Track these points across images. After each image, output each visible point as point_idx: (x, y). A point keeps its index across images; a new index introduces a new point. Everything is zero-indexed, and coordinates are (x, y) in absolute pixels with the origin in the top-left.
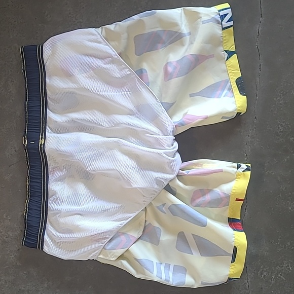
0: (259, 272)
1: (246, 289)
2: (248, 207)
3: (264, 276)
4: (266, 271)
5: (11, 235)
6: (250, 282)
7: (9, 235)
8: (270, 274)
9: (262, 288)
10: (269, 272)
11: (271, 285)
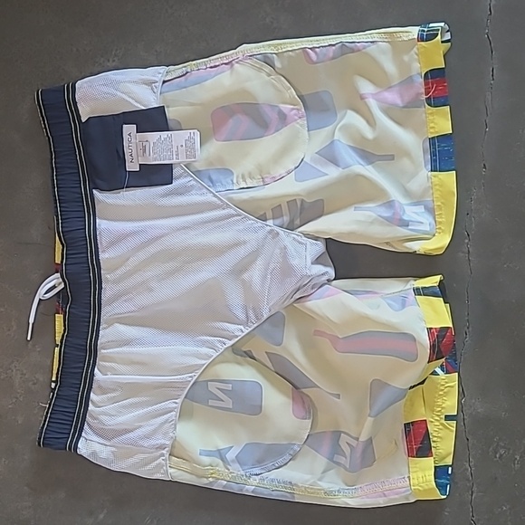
0: (491, 449)
1: (468, 480)
2: (470, 329)
3: (501, 455)
4: (503, 447)
5: (41, 379)
6: (475, 466)
7: (37, 379)
8: (511, 452)
9: (496, 478)
10: (509, 449)
11: (514, 472)
